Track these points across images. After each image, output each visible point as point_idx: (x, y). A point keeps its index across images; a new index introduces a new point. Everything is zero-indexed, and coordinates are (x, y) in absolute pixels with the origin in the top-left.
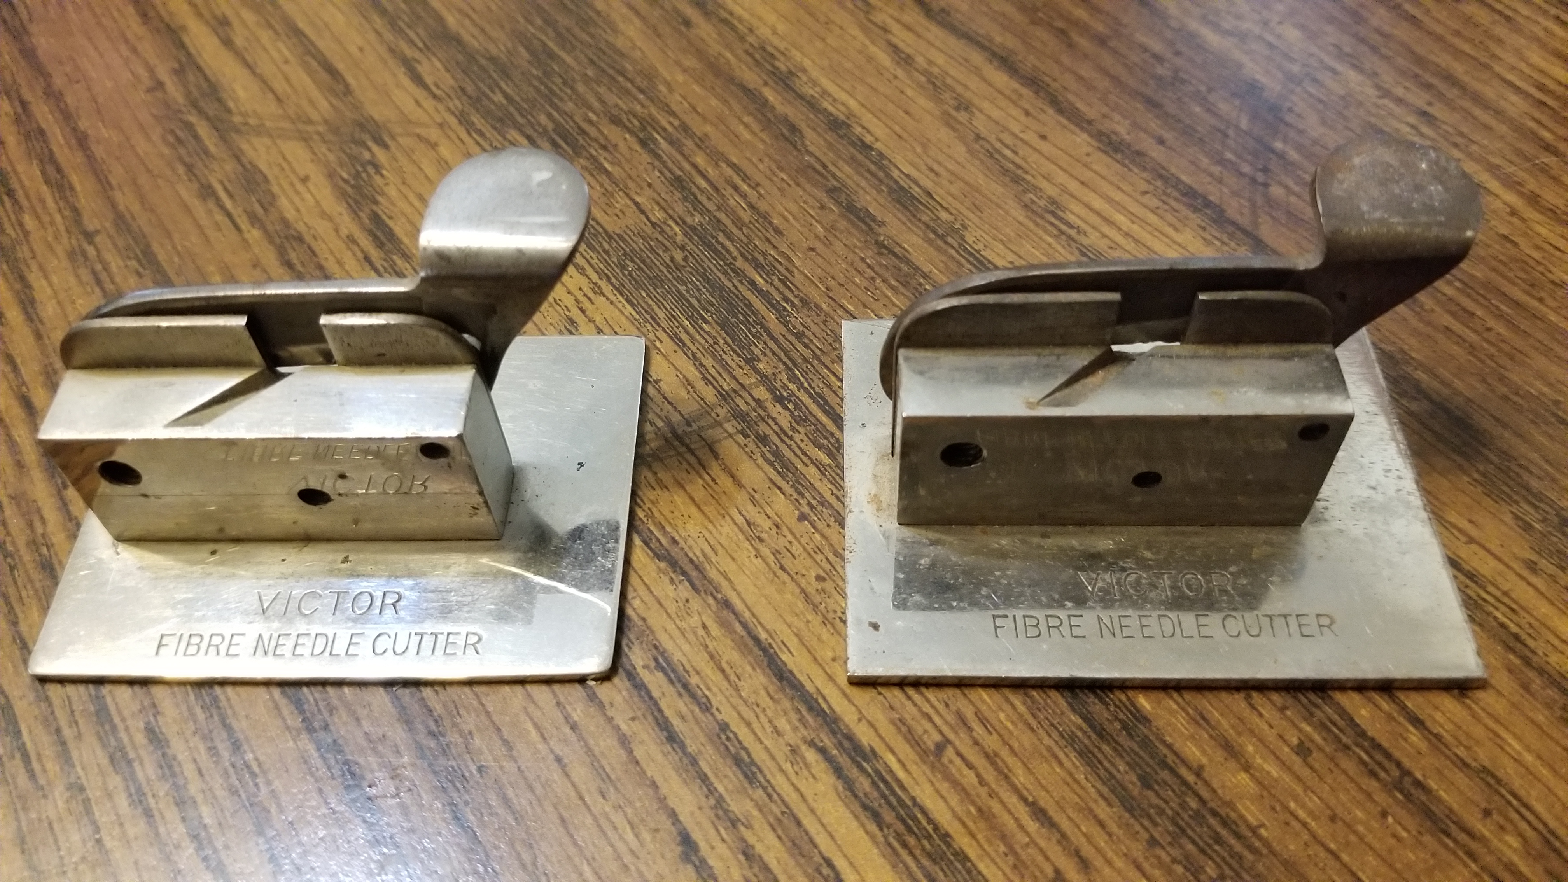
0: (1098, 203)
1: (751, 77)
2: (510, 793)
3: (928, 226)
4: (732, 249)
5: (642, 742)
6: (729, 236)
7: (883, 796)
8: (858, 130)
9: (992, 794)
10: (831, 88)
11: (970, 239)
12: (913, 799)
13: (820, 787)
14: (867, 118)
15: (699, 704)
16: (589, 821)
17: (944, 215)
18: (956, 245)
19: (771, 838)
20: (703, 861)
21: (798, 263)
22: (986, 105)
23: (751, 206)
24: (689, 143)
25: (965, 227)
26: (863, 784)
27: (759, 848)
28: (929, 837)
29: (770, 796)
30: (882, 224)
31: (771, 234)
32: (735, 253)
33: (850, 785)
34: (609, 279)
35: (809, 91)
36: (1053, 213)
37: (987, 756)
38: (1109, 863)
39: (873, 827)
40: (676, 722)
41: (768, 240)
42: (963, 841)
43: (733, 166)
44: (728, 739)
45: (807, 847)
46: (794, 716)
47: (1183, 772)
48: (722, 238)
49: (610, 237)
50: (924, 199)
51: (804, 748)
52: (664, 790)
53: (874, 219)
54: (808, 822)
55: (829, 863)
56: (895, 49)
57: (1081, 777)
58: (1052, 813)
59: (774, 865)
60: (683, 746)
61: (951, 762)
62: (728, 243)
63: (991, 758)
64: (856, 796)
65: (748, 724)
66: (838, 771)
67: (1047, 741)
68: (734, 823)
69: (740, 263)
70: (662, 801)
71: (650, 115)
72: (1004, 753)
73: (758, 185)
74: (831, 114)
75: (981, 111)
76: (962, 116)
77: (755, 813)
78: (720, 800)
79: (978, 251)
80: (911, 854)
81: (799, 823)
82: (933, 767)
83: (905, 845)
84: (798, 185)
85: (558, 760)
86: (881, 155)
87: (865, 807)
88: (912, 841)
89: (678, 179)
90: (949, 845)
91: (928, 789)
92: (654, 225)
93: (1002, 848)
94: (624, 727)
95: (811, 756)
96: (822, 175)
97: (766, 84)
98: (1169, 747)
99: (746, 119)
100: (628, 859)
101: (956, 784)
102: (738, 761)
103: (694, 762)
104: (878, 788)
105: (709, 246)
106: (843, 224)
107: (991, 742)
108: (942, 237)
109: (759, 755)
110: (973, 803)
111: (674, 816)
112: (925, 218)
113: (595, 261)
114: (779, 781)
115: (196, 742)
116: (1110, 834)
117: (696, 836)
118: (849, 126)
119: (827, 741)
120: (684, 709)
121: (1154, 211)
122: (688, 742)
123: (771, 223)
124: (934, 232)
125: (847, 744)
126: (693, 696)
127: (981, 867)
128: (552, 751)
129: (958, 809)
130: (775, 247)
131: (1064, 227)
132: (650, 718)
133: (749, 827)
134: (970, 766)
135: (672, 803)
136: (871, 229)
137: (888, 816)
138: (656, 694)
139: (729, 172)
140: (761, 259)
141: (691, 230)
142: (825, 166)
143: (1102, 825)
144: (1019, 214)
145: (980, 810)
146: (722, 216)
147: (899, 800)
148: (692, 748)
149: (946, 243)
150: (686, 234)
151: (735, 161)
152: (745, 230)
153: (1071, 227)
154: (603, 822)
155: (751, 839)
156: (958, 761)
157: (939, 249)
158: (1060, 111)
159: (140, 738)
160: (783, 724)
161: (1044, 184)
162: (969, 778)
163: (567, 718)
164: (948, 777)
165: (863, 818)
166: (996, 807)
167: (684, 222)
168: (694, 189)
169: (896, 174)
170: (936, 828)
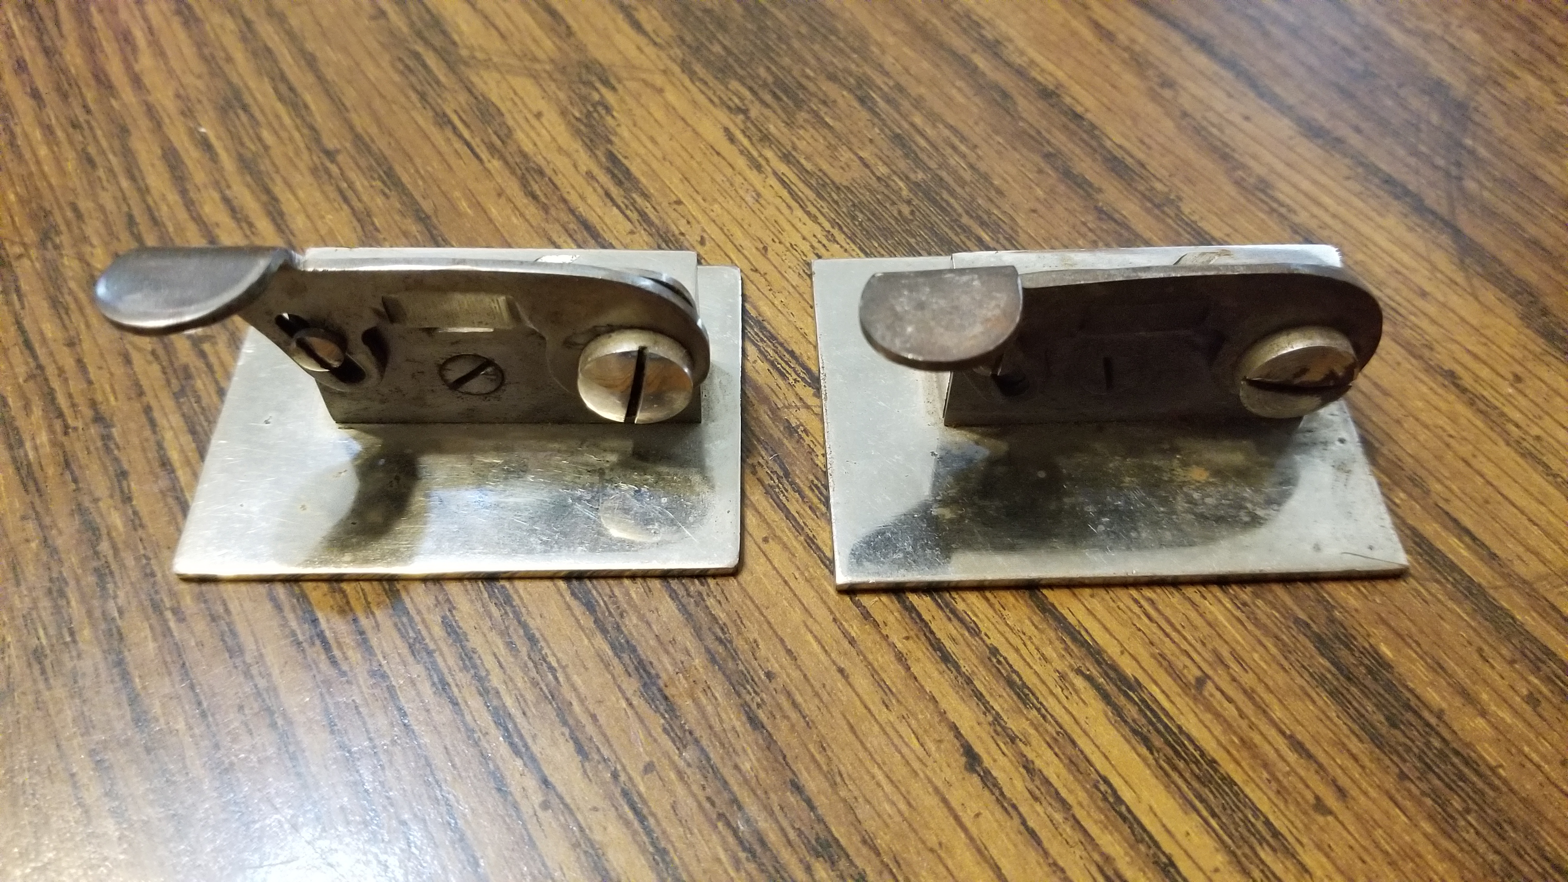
0: (1306, 185)
1: (960, 43)
2: (799, 699)
3: (1144, 195)
4: (956, 206)
5: (918, 660)
6: (952, 193)
7: (1151, 723)
8: (1068, 100)
9: (1252, 725)
10: (1039, 59)
11: (1186, 210)
12: (1179, 728)
13: (1091, 712)
14: (1076, 90)
15: (968, 629)
16: (876, 728)
17: (1159, 186)
18: (1172, 214)
19: (1049, 754)
20: (987, 772)
21: (1021, 223)
22: (1189, 84)
23: (972, 166)
24: (906, 105)
25: (1180, 199)
26: (1132, 711)
27: (1038, 763)
28: (1197, 762)
29: (1044, 717)
30: (1100, 190)
31: (993, 194)
32: (960, 210)
33: (1118, 711)
34: (840, 228)
35: (1018, 60)
36: (1263, 191)
37: (1245, 692)
38: (1365, 793)
39: (1144, 751)
40: (948, 644)
41: (991, 200)
42: (1228, 767)
43: (951, 127)
44: (999, 662)
45: (1083, 765)
46: (1060, 646)
47: (1426, 714)
48: (945, 195)
49: (838, 188)
50: (1137, 168)
51: (1072, 675)
52: (943, 705)
53: (1091, 185)
54: (1082, 742)
55: (1106, 781)
56: (1097, 26)
57: (1333, 715)
58: (1309, 745)
59: (1053, 779)
60: (957, 668)
61: (1212, 695)
62: (952, 201)
63: (1249, 694)
64: (1125, 722)
65: (1017, 650)
66: (1106, 697)
67: (1299, 680)
68: (1013, 739)
69: (965, 220)
70: (943, 714)
71: (864, 74)
72: (1260, 689)
73: (976, 146)
74: (1040, 83)
75: (1184, 89)
76: (1167, 93)
77: (1032, 731)
78: (997, 718)
79: (1195, 222)
80: (1181, 775)
81: (1073, 742)
82: (1195, 699)
83: (1175, 768)
84: (1015, 149)
85: (841, 671)
86: (1094, 127)
87: (1135, 732)
88: (1181, 765)
89: (897, 136)
90: (1216, 771)
91: (1193, 719)
92: (879, 179)
93: (1265, 775)
94: (899, 645)
95: (1079, 682)
96: (1036, 141)
97: (974, 51)
98: (1411, 691)
99: (959, 83)
100: (916, 765)
101: (1218, 715)
102: (1011, 683)
103: (969, 681)
104: (1145, 716)
105: (934, 202)
106: (1062, 188)
107: (1248, 679)
108: (1158, 206)
109: (1031, 680)
110: (1235, 733)
111: (954, 728)
112: (1141, 188)
113: (826, 210)
114: (1051, 703)
115: (493, 636)
116: (1363, 767)
117: (978, 749)
118: (1058, 96)
119: (1095, 672)
120: (954, 632)
121: (1358, 195)
122: (961, 663)
123: (992, 184)
124: (1150, 200)
125: (1112, 674)
126: (961, 621)
127: (1247, 791)
128: (834, 663)
129: (1222, 739)
130: (999, 208)
131: (1275, 205)
132: (923, 638)
133: (1027, 743)
134: (1230, 700)
135: (952, 717)
136: (1089, 195)
137: (1158, 742)
138: (926, 617)
139: (947, 132)
140: (985, 217)
141: (915, 186)
142: (1039, 133)
143: (1355, 759)
144: (1230, 189)
145: (1242, 740)
146: (944, 174)
147: (1166, 726)
148: (965, 668)
149: (1163, 212)
150: (911, 190)
151: (952, 123)
152: (968, 189)
153: (1282, 205)
154: (889, 729)
155: (1031, 756)
156: (1218, 694)
157: (1156, 217)
158: (1261, 95)
159: (438, 631)
160: (1049, 651)
161: (1252, 163)
162: (1230, 711)
163: (846, 634)
164: (1209, 708)
165: (1133, 741)
166: (1257, 739)
167: (907, 178)
168: (914, 147)
169: (1108, 144)
170: (1203, 754)
